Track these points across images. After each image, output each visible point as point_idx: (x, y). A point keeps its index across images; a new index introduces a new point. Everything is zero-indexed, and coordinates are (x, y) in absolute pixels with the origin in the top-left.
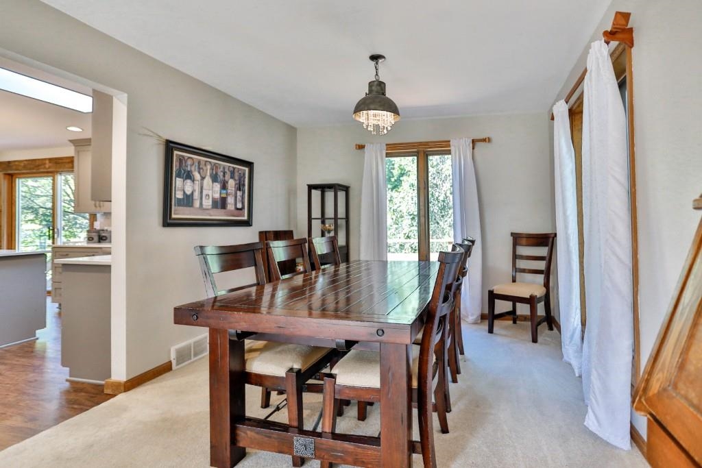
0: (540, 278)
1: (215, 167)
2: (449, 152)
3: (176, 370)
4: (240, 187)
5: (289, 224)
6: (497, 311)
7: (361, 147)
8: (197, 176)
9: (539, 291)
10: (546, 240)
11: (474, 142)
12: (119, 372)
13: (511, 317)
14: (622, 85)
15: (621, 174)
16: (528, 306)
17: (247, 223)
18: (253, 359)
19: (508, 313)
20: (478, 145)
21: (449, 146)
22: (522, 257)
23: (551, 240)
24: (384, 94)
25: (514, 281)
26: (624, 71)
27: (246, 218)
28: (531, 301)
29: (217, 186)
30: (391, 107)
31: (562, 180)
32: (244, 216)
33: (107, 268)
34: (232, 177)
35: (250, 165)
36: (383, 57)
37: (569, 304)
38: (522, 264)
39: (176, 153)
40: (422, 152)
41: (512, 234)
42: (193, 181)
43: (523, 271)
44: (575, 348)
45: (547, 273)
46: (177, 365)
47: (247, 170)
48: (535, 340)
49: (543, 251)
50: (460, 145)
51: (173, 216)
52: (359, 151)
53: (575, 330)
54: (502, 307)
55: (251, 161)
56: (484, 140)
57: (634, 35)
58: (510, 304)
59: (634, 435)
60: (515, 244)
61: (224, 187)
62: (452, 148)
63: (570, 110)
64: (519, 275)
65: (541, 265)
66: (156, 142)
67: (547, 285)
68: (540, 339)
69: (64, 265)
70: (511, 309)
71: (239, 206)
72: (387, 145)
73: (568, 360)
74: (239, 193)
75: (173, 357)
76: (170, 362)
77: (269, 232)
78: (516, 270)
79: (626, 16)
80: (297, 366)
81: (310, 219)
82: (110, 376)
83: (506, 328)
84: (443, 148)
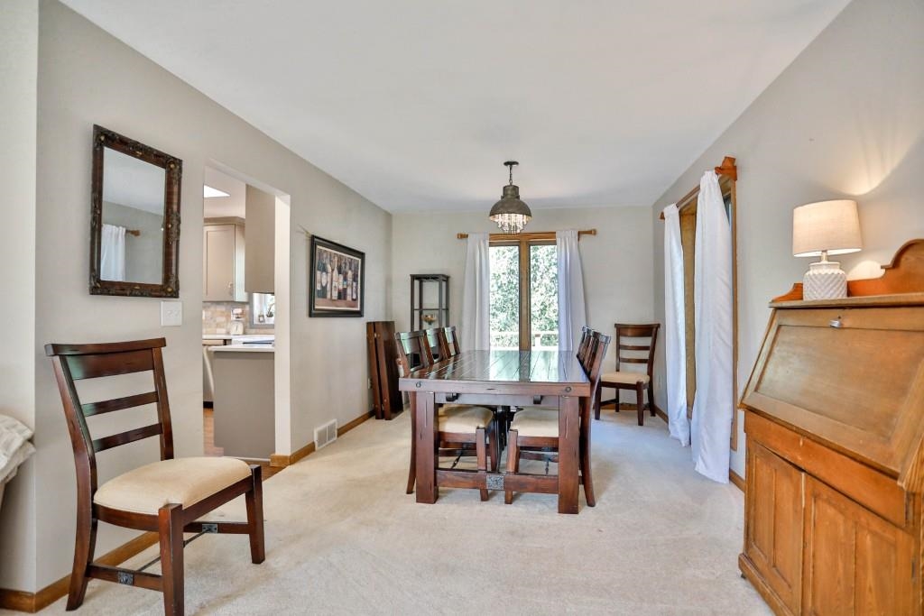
0: (644, 367)
1: (340, 258)
2: (554, 243)
3: (319, 451)
4: (355, 279)
5: (386, 315)
6: (603, 399)
7: (463, 236)
8: (330, 270)
9: (645, 379)
10: (650, 330)
11: (579, 233)
12: (284, 447)
13: (614, 405)
14: (727, 200)
15: (726, 277)
16: (635, 392)
17: (359, 314)
18: (445, 421)
19: (612, 401)
20: (584, 237)
21: (555, 237)
22: (626, 348)
23: (654, 329)
24: (518, 197)
25: (618, 370)
26: (729, 189)
27: (358, 309)
28: (637, 387)
29: (341, 277)
30: (525, 210)
31: (672, 277)
32: (357, 307)
33: (271, 355)
34: (350, 269)
35: (361, 255)
36: (517, 163)
37: (677, 386)
38: (625, 354)
39: (318, 247)
40: (524, 242)
41: (616, 325)
42: (327, 273)
43: (629, 361)
44: (682, 423)
45: (650, 362)
46: (319, 446)
47: (360, 260)
48: (641, 423)
49: (647, 341)
50: (566, 237)
51: (316, 307)
52: (460, 240)
53: (682, 407)
54: (608, 394)
55: (361, 251)
56: (589, 232)
57: (738, 171)
58: (614, 390)
59: (733, 477)
60: (619, 335)
61: (345, 279)
62: (558, 240)
63: (680, 212)
64: (622, 365)
65: (645, 355)
66: (305, 238)
67: (650, 373)
68: (645, 423)
69: (216, 352)
70: (614, 397)
71: (354, 297)
72: (491, 235)
73: (675, 436)
74: (354, 284)
75: (315, 439)
76: (313, 443)
77: (378, 322)
78: (620, 359)
79: (732, 160)
80: (482, 426)
81: (413, 310)
82: (274, 452)
83: (611, 415)
84: (548, 238)
